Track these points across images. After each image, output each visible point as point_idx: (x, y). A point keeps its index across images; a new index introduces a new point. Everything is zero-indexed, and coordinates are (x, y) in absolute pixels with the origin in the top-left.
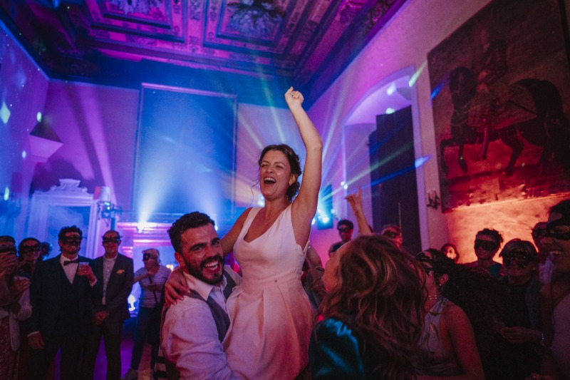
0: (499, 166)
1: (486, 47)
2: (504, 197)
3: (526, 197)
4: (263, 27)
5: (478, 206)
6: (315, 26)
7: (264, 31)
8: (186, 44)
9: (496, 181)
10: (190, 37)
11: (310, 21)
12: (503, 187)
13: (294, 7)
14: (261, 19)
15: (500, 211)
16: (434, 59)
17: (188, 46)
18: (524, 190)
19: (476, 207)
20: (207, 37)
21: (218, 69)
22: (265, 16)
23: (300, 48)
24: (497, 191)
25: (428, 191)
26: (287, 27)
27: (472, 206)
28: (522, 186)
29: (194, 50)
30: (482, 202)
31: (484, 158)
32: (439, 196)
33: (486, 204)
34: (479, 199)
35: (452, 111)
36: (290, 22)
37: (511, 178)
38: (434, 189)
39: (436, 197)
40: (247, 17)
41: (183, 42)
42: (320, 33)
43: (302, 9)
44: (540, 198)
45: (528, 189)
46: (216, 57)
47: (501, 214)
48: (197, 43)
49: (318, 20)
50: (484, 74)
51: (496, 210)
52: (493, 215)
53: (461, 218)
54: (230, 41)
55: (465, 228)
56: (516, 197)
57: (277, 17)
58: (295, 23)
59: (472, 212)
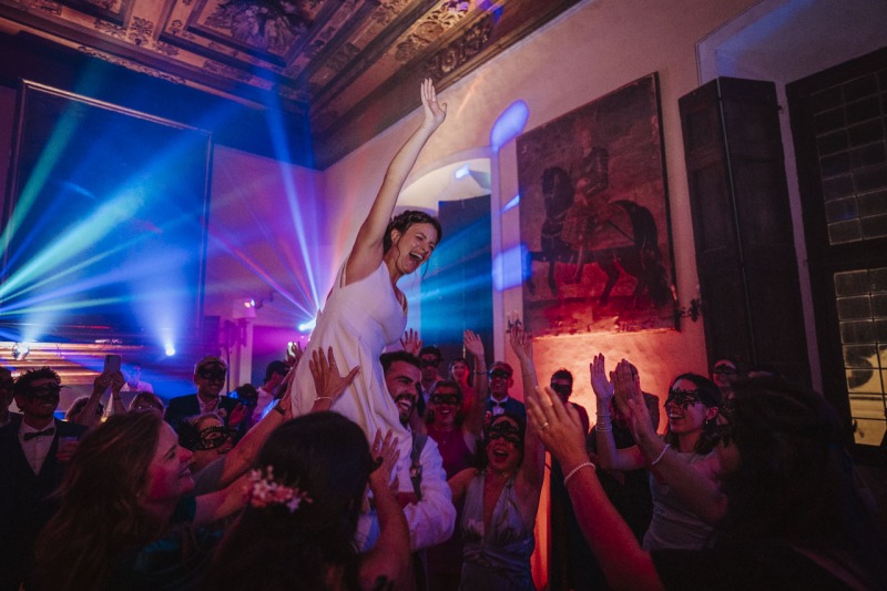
0: (593, 293)
1: (587, 151)
2: (596, 329)
3: (618, 330)
4: (274, 34)
5: (568, 336)
6: (356, 53)
7: (273, 41)
8: (125, 29)
9: (589, 309)
10: (136, 18)
11: (350, 44)
12: (596, 318)
13: (329, 19)
14: (273, 22)
15: (591, 344)
16: (525, 147)
17: (128, 32)
18: (617, 323)
19: (566, 337)
20: (169, 25)
21: (181, 82)
22: (279, 19)
23: (325, 77)
24: (590, 321)
25: (508, 313)
26: (312, 43)
27: (561, 336)
28: (616, 318)
29: (138, 42)
30: (572, 332)
31: (578, 281)
32: (521, 320)
33: (576, 335)
34: (569, 328)
35: (544, 218)
36: (317, 37)
37: (605, 308)
38: (516, 312)
39: (518, 322)
40: (249, 13)
41: (121, 24)
42: (361, 65)
43: (340, 25)
44: (632, 333)
45: (622, 323)
46: (178, 61)
47: (592, 347)
48: (147, 31)
49: (362, 46)
50: (582, 183)
51: (587, 342)
52: (582, 349)
53: (548, 349)
54: (210, 41)
55: (551, 362)
56: (609, 330)
57: (299, 27)
58: (326, 42)
59: (560, 343)
